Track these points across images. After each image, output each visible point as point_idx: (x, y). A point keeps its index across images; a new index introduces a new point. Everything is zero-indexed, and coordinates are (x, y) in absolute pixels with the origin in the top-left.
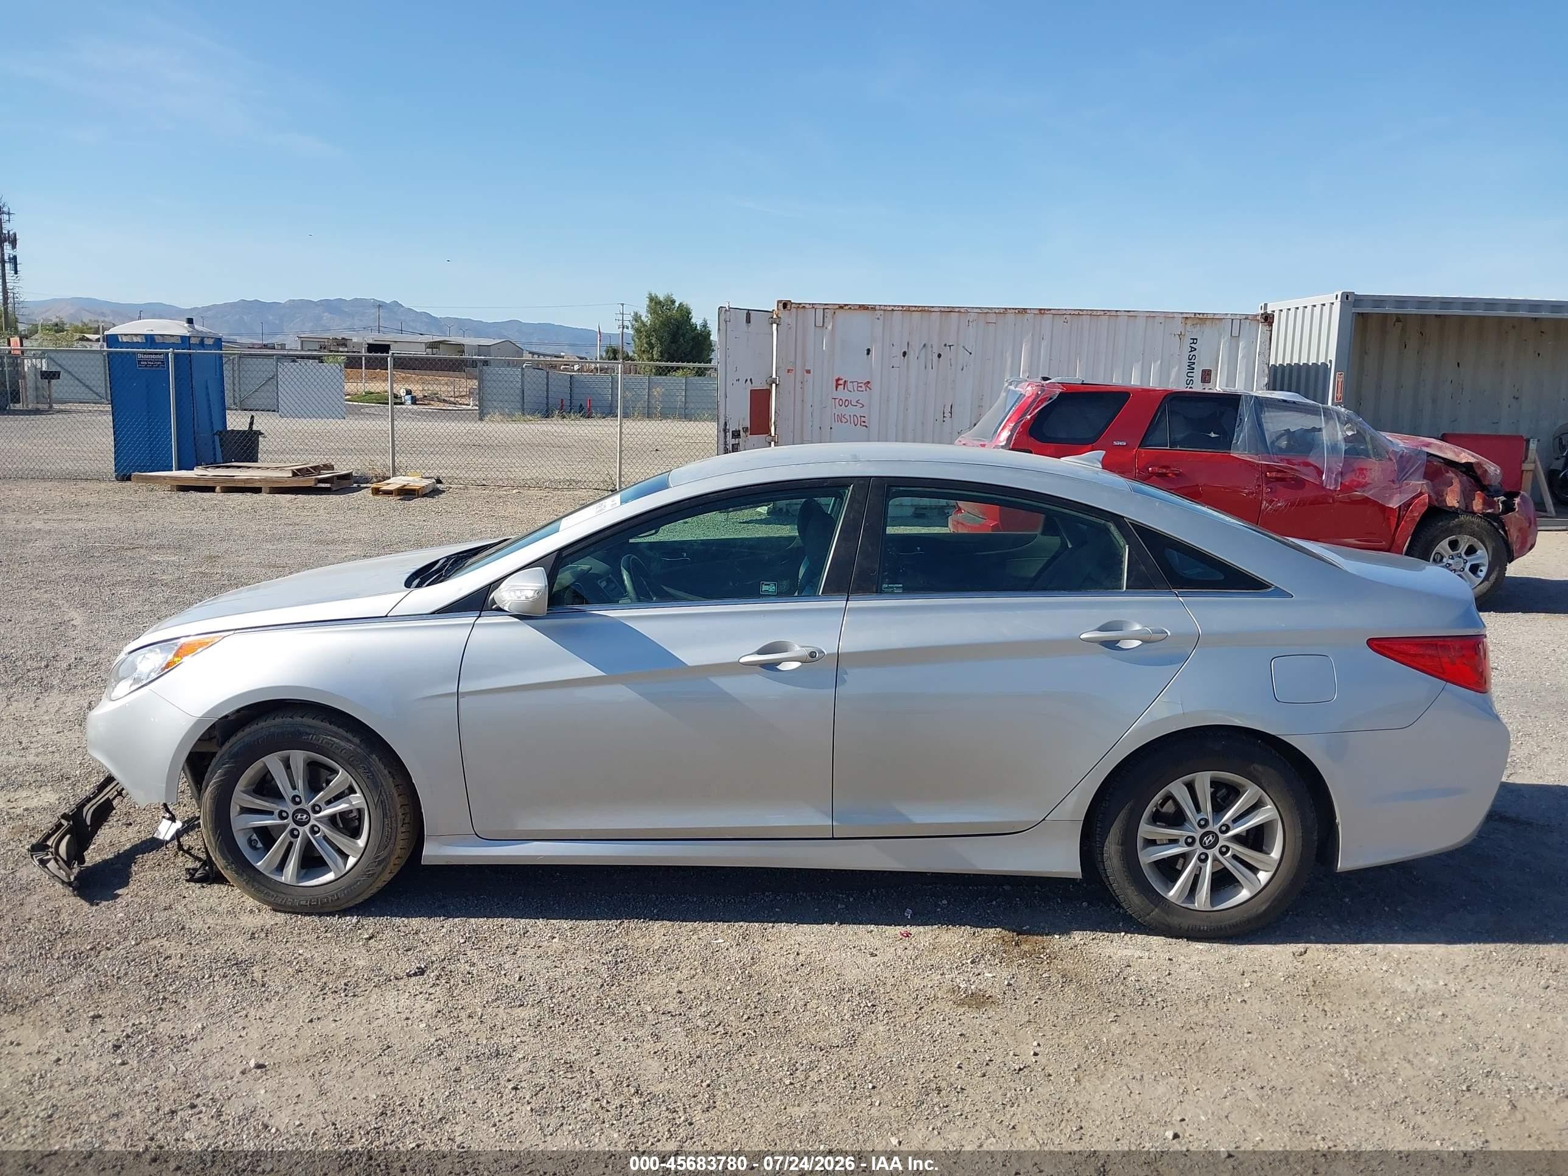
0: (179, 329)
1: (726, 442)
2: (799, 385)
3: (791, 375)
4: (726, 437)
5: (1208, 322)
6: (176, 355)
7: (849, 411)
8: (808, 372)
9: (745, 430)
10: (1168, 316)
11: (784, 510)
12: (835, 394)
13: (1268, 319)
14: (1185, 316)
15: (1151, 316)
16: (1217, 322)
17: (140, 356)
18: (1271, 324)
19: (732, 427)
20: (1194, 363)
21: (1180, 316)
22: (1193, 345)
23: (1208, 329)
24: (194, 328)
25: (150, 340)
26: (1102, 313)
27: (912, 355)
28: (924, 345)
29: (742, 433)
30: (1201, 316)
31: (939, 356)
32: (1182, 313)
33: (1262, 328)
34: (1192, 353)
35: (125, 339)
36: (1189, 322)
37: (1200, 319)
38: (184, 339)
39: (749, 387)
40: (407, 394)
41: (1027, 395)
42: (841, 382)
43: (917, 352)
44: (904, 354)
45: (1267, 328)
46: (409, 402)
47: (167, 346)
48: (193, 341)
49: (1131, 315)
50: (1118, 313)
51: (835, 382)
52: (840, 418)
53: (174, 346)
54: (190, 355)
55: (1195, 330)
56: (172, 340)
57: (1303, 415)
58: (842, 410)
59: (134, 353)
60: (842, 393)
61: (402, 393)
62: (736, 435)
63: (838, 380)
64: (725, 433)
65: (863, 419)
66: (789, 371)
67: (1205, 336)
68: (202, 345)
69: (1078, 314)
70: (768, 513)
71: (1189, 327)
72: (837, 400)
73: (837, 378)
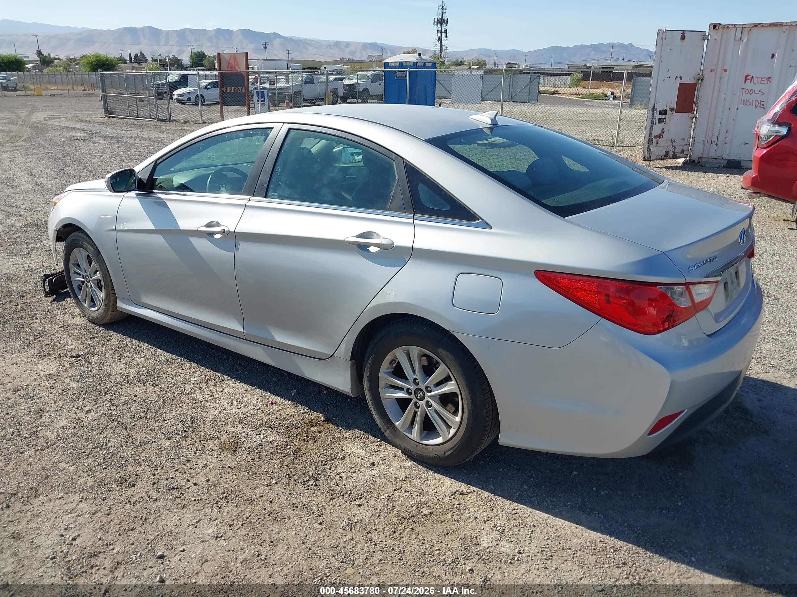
0: (412, 58)
1: (653, 117)
2: (717, 80)
3: (714, 73)
4: (653, 114)
6: (410, 71)
7: (753, 97)
8: (726, 71)
9: (672, 110)
11: (696, 161)
12: (744, 86)
17: (397, 73)
19: (660, 108)
24: (421, 58)
25: (401, 65)
29: (668, 112)
35: (393, 64)
38: (415, 64)
39: (679, 81)
40: (611, 94)
42: (749, 77)
46: (611, 99)
47: (407, 67)
48: (419, 64)
51: (744, 78)
52: (745, 102)
53: (410, 67)
54: (416, 71)
56: (410, 64)
58: (747, 97)
59: (394, 71)
60: (749, 85)
61: (609, 94)
62: (663, 112)
63: (747, 76)
64: (653, 111)
65: (762, 103)
66: (712, 71)
68: (424, 66)
70: (684, 163)
72: (744, 90)
73: (746, 75)
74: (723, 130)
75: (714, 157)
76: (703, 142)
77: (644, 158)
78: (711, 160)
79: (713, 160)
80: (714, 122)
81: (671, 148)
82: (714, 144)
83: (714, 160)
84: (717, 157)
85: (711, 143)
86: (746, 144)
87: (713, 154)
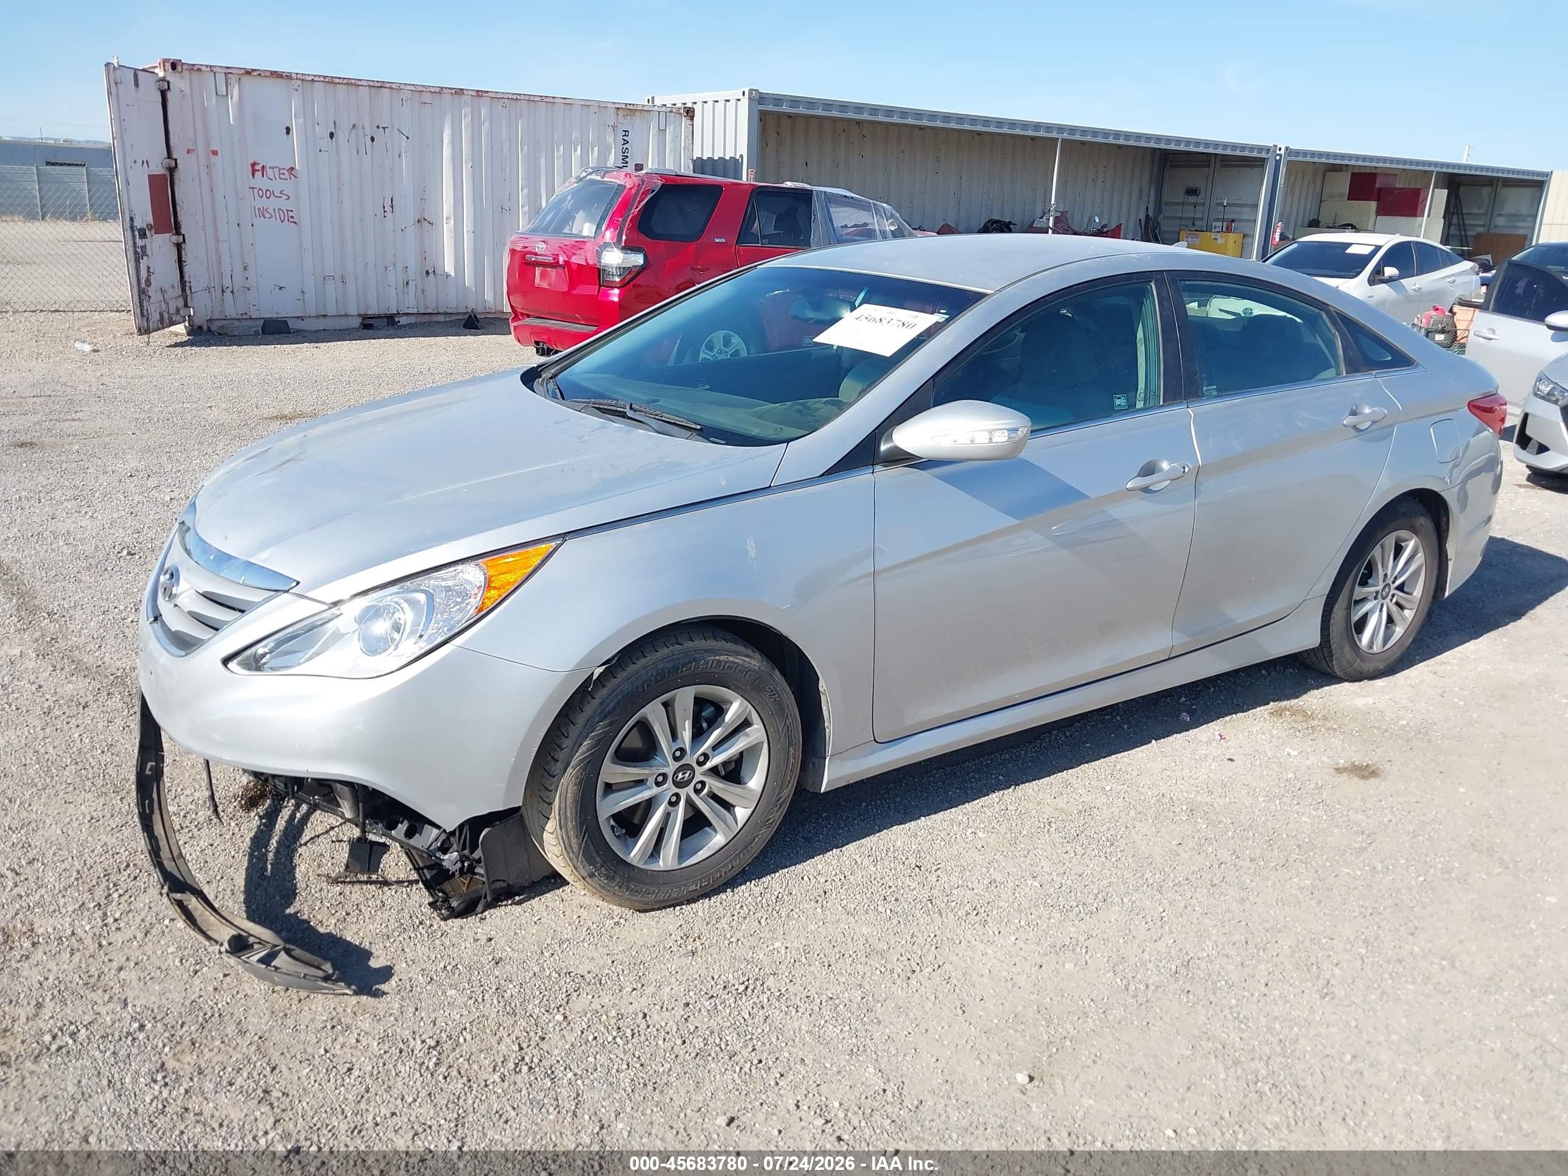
1: (133, 243)
2: (204, 170)
3: (192, 156)
4: (134, 236)
5: (638, 114)
7: (272, 204)
8: (215, 153)
9: (151, 228)
10: (602, 106)
11: (205, 328)
12: (254, 183)
13: (690, 113)
14: (617, 106)
15: (586, 105)
16: (645, 113)
18: (692, 118)
19: (138, 224)
20: (627, 157)
21: (613, 106)
22: (625, 138)
23: (637, 120)
26: (539, 99)
27: (341, 136)
28: (354, 126)
29: (147, 232)
30: (631, 107)
31: (373, 139)
32: (614, 103)
33: (685, 121)
34: (625, 146)
36: (621, 113)
37: (630, 111)
39: (146, 170)
41: (628, 186)
42: (258, 167)
43: (347, 134)
44: (332, 135)
45: (689, 122)
49: (568, 103)
50: (556, 100)
51: (250, 167)
52: (262, 213)
55: (626, 122)
57: (856, 210)
58: (263, 203)
60: (260, 181)
62: (143, 233)
63: (253, 165)
64: (132, 232)
65: (290, 214)
66: (189, 151)
67: (635, 125)
69: (515, 98)
71: (620, 119)
72: (256, 191)
73: (252, 162)
74: (238, 268)
75: (234, 316)
76: (208, 289)
77: (139, 330)
78: (230, 322)
79: (234, 322)
80: (217, 250)
81: (164, 306)
82: (228, 294)
83: (236, 323)
84: (240, 317)
85: (223, 291)
86: (281, 288)
87: (231, 311)
